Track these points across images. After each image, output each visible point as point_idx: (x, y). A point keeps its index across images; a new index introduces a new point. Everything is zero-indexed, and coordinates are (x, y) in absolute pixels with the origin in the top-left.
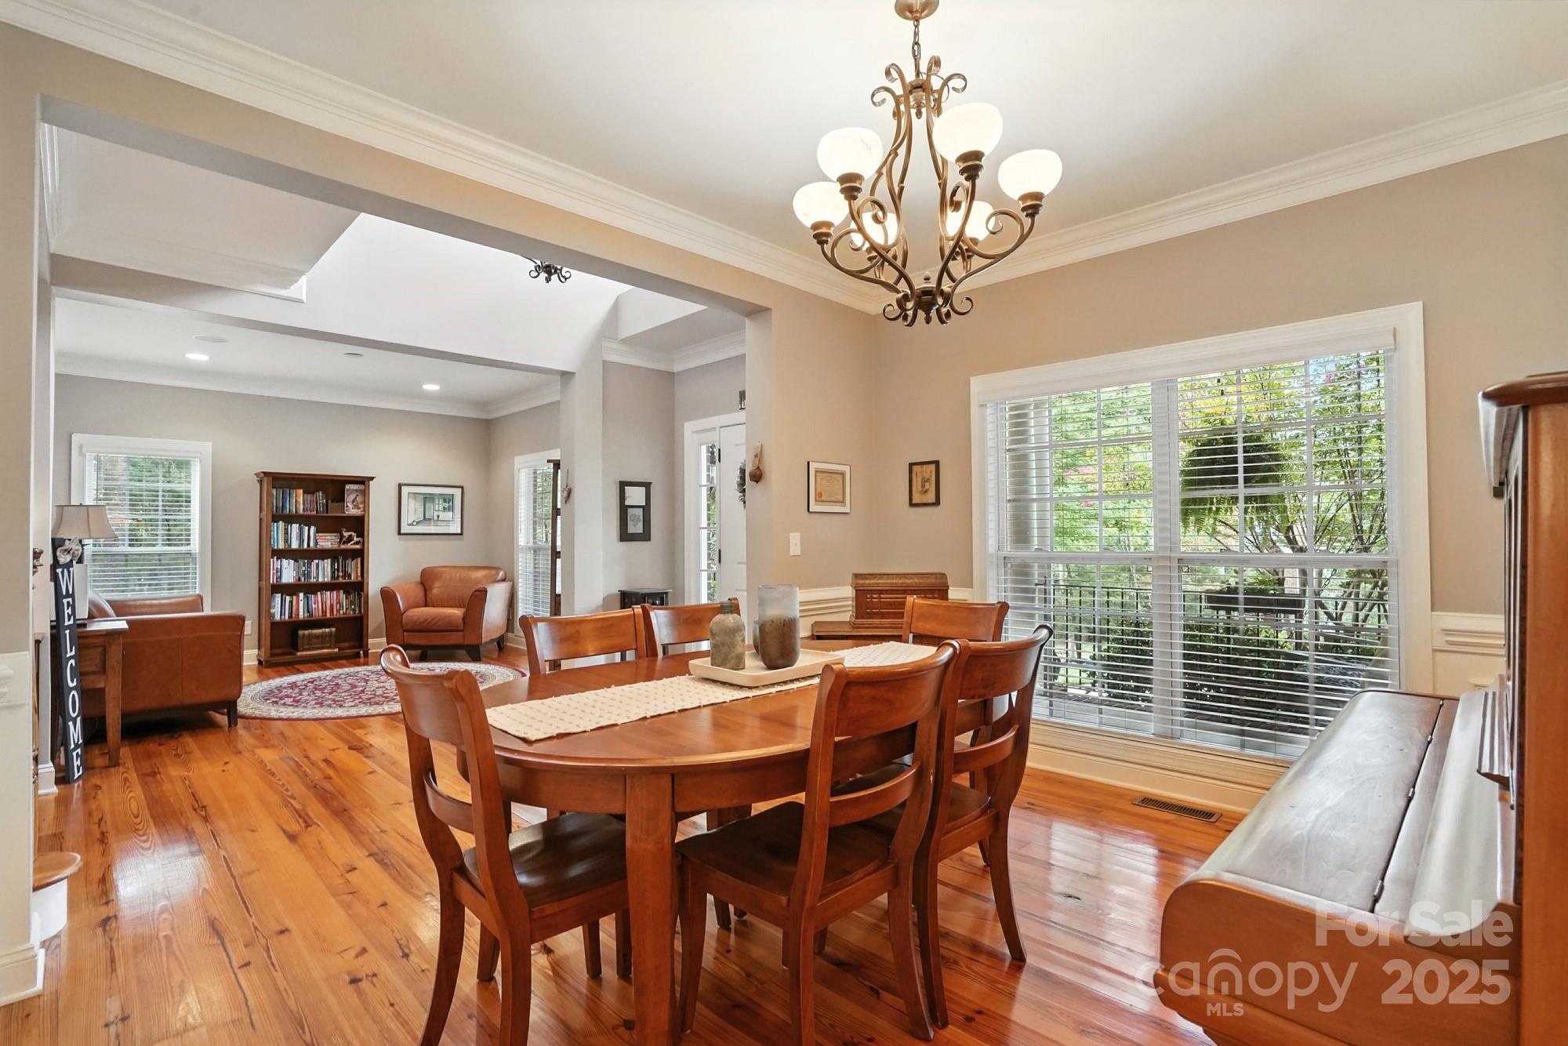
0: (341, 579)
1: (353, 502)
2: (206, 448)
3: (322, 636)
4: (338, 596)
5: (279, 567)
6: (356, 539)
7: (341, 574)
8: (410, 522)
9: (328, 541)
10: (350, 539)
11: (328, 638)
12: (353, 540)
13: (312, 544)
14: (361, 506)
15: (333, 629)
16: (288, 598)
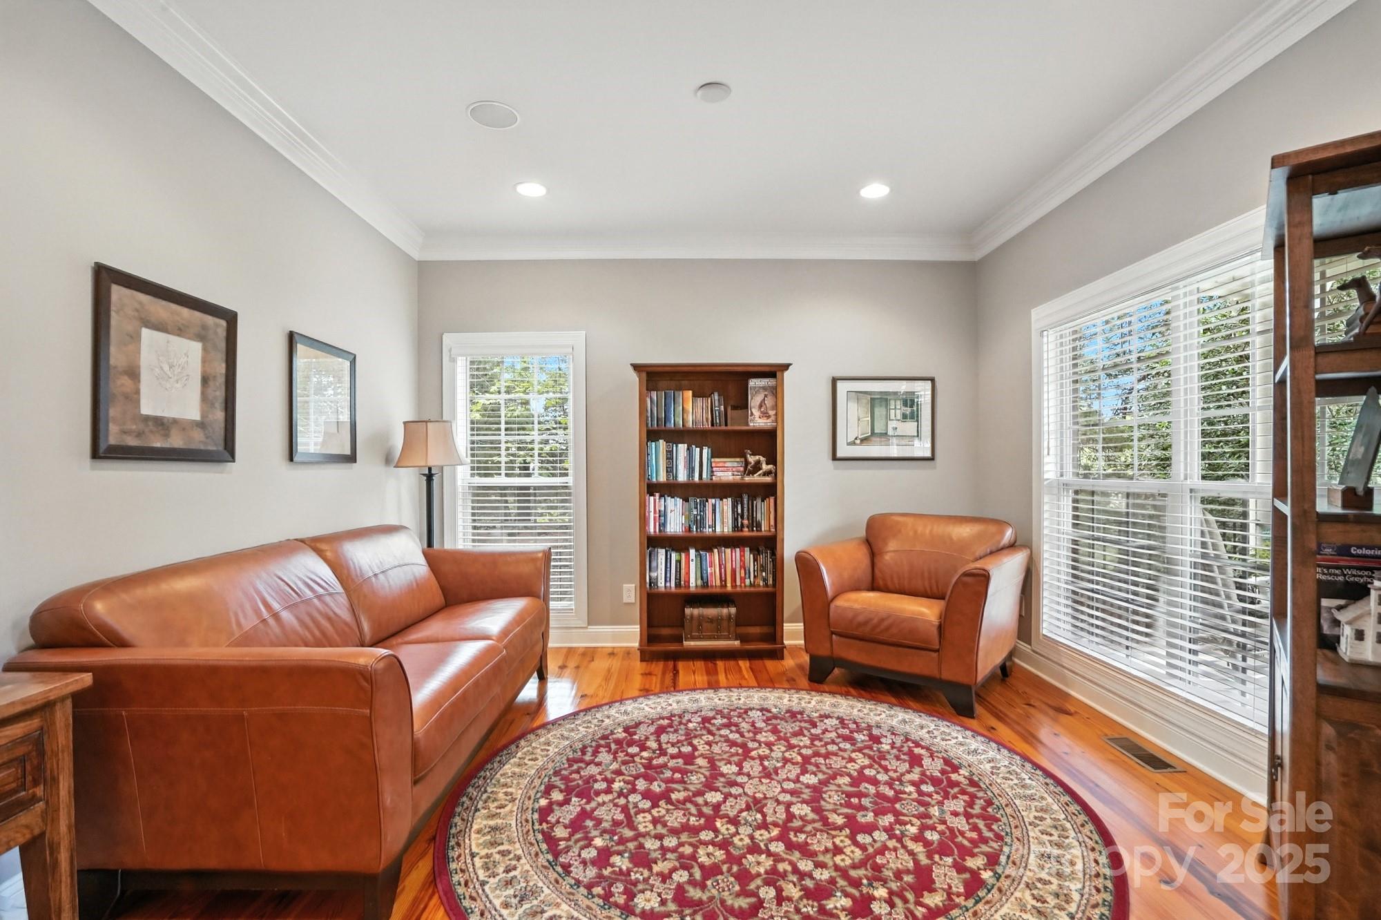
0: (746, 529)
1: (761, 406)
2: (577, 338)
3: (717, 621)
4: (742, 556)
5: (663, 509)
6: (765, 467)
7: (746, 522)
8: (851, 439)
9: (728, 471)
10: (757, 466)
11: (725, 624)
12: (760, 469)
13: (704, 476)
14: (772, 413)
15: (733, 610)
16: (674, 556)
